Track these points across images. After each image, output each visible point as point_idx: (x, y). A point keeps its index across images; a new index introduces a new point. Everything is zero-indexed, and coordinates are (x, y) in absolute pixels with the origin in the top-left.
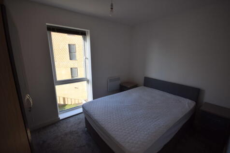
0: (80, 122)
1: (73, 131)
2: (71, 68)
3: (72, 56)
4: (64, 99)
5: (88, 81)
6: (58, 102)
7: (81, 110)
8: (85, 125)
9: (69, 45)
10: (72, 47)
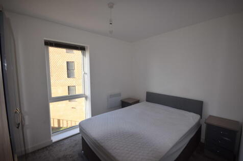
0: (76, 144)
1: (67, 155)
2: (68, 87)
3: (70, 74)
4: (59, 121)
5: (86, 98)
6: (52, 125)
7: (77, 131)
8: (81, 148)
9: (68, 63)
10: (70, 64)
